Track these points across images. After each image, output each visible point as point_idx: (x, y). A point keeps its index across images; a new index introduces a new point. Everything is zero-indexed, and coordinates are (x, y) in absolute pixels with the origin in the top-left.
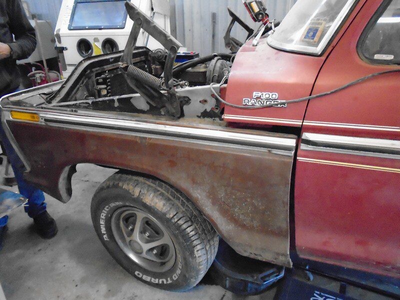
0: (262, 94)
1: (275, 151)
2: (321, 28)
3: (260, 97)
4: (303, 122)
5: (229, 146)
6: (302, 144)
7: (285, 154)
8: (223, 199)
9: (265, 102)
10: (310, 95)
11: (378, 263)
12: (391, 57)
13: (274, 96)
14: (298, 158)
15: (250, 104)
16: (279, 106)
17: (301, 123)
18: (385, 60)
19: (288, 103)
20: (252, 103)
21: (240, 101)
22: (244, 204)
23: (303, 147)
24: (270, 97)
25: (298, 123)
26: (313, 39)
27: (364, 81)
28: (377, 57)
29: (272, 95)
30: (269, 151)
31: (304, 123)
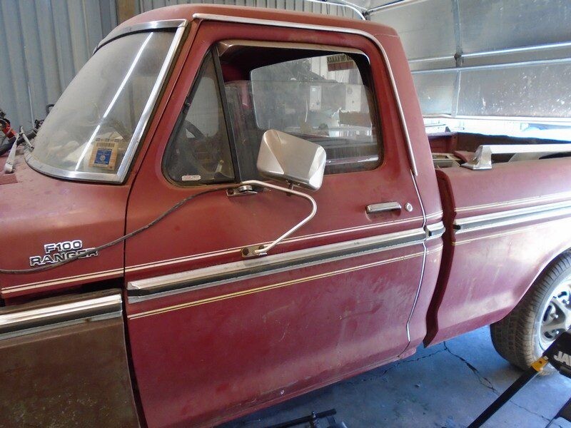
0: (59, 245)
1: (95, 318)
2: (114, 150)
3: (56, 250)
4: (124, 270)
5: (20, 334)
6: (129, 297)
7: (110, 317)
8: (24, 421)
9: (65, 255)
10: (125, 235)
11: (244, 402)
12: (198, 178)
13: (77, 245)
14: (129, 317)
15: (42, 263)
16: (87, 256)
17: (123, 272)
18: (193, 181)
19: (99, 250)
20: (45, 261)
21: (25, 263)
22: (63, 412)
23: (132, 300)
24: (72, 247)
25: (118, 272)
26: (108, 164)
27: (180, 207)
28: (184, 178)
29: (74, 244)
30: (87, 320)
31: (126, 271)
